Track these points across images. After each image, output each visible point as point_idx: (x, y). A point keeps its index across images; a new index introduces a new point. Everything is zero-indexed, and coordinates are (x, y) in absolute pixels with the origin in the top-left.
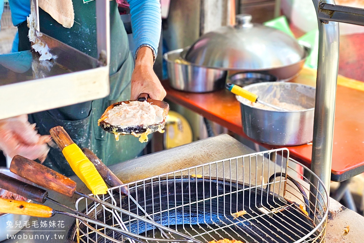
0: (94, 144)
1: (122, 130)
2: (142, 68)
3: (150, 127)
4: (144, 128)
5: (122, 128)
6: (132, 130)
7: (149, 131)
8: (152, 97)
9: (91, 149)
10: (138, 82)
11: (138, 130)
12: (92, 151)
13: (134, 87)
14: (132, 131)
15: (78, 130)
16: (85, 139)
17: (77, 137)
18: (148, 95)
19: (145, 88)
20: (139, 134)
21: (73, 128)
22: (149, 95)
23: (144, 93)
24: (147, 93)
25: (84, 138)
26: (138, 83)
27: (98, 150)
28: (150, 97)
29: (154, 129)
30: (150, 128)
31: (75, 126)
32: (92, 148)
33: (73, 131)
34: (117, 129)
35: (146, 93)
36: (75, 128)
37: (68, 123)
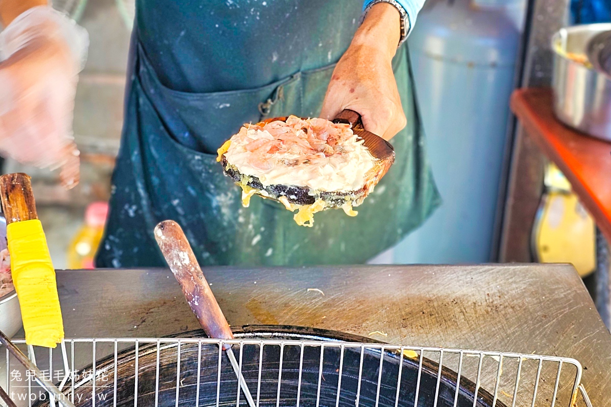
0: (256, 213)
1: (262, 185)
2: (363, 52)
3: (324, 195)
4: (310, 194)
5: (261, 181)
6: (284, 191)
7: (320, 205)
8: (366, 125)
9: (247, 223)
10: (344, 82)
11: (296, 195)
12: (250, 227)
13: (331, 90)
14: (282, 193)
15: (217, 176)
16: (231, 199)
17: (212, 191)
18: (360, 116)
19: (357, 98)
20: (298, 206)
21: (206, 170)
22: (362, 118)
23: (352, 111)
24: (359, 112)
25: (230, 195)
26: (344, 84)
27: (265, 227)
28: (362, 123)
29: (333, 202)
30: (324, 199)
31: (211, 166)
32: (251, 221)
33: (205, 176)
34: (251, 180)
35: (356, 111)
36: (211, 171)
37: (197, 157)
